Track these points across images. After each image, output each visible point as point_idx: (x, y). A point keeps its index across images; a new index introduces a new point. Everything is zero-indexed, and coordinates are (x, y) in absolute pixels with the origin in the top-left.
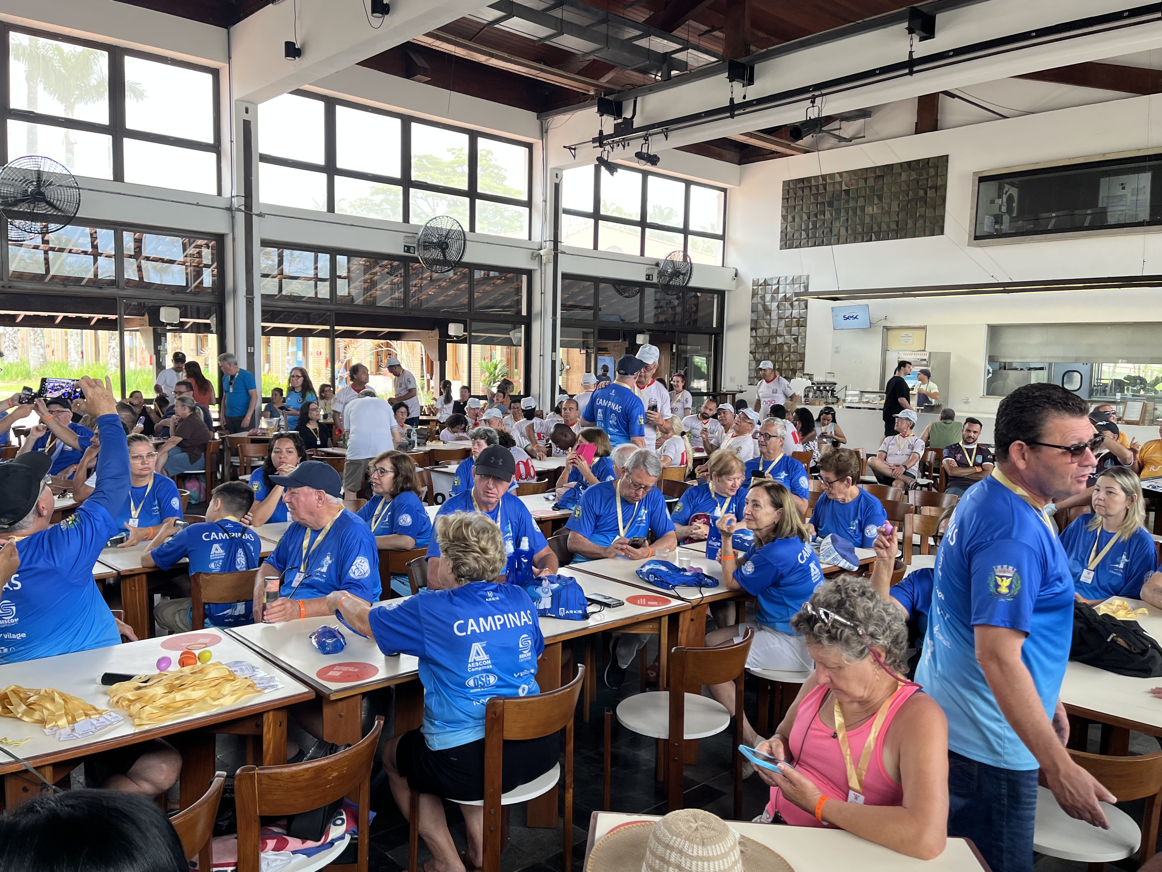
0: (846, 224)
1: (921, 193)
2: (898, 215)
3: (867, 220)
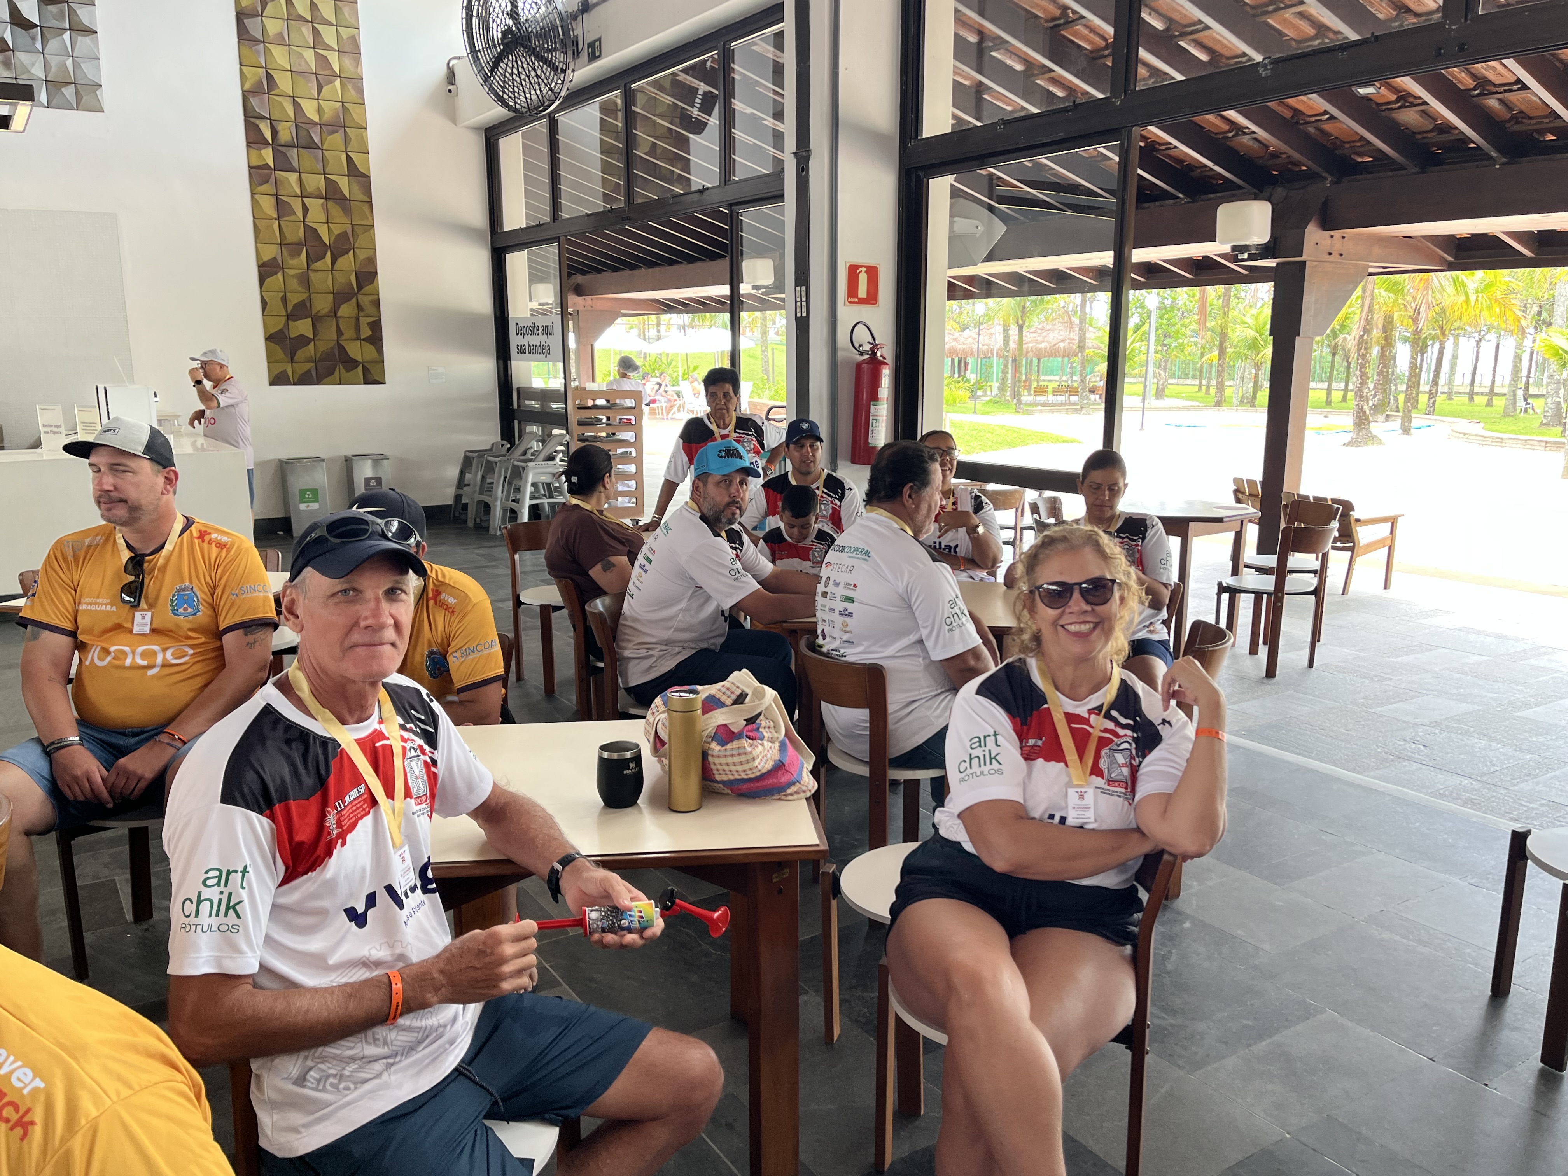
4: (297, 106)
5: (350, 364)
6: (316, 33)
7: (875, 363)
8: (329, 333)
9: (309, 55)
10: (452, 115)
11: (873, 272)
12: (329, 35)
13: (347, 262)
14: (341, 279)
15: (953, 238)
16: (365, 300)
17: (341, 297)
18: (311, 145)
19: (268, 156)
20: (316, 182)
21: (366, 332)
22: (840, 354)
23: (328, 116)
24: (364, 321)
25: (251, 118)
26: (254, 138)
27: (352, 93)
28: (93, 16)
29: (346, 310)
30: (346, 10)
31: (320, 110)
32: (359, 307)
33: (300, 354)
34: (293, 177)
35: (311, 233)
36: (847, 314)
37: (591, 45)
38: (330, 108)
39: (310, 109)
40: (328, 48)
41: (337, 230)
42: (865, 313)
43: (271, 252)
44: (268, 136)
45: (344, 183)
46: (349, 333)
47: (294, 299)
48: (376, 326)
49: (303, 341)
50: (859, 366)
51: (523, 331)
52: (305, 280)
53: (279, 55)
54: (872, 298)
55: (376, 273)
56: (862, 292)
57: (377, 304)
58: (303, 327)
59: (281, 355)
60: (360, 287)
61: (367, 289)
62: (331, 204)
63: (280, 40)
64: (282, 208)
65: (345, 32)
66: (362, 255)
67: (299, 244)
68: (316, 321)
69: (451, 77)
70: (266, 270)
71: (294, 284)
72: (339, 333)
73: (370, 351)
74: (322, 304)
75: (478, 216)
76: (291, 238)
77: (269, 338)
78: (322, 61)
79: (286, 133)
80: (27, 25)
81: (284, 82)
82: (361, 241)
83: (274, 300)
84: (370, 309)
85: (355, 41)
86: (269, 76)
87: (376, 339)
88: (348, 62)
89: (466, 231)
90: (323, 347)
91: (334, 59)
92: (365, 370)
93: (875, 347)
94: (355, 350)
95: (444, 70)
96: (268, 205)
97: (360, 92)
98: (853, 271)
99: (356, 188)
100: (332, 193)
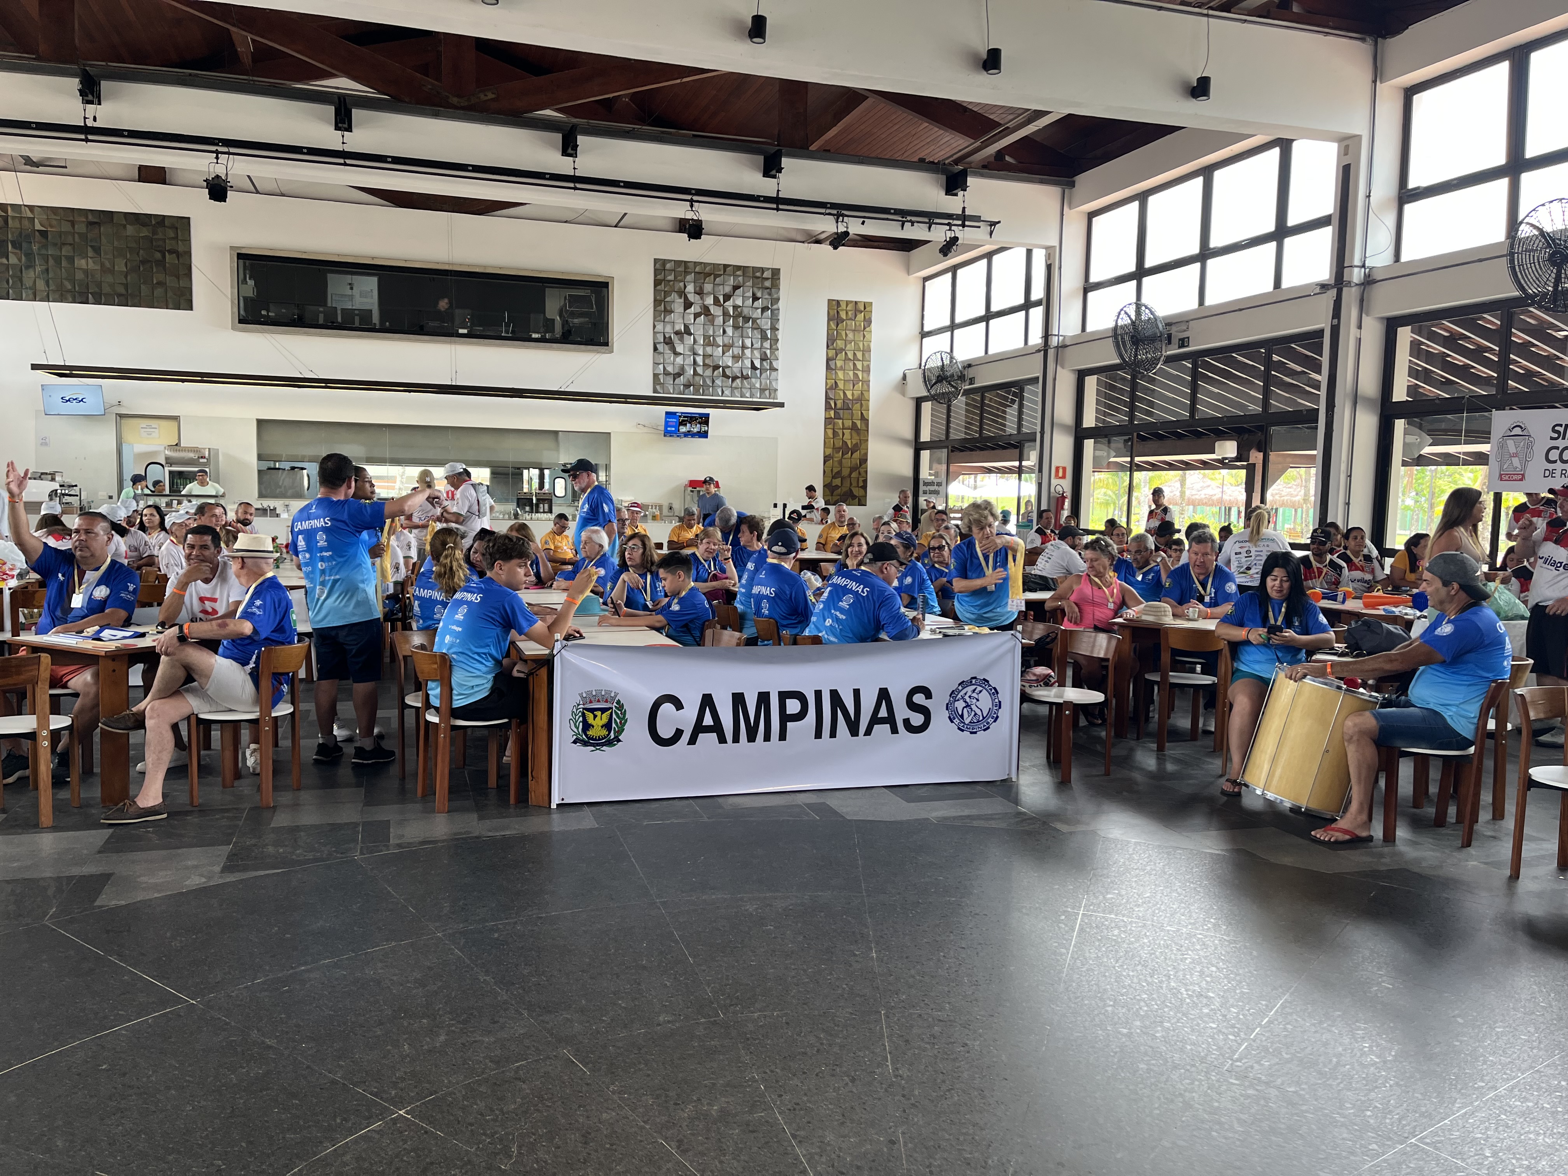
0: (45, 275)
1: (158, 256)
2: (126, 277)
3: (79, 276)
4: (845, 393)
5: (854, 497)
6: (854, 364)
7: (1063, 498)
8: (847, 484)
9: (851, 373)
10: (903, 394)
11: (1064, 469)
12: (859, 365)
13: (857, 455)
14: (854, 462)
15: (1095, 458)
16: (862, 470)
17: (853, 469)
18: (849, 409)
19: (832, 413)
20: (848, 423)
21: (861, 484)
22: (1052, 495)
23: (855, 397)
24: (861, 479)
25: (827, 398)
26: (828, 407)
27: (865, 387)
28: (778, 364)
29: (854, 475)
30: (867, 355)
31: (853, 395)
32: (860, 473)
33: (835, 493)
34: (840, 422)
35: (845, 443)
36: (1054, 482)
37: (971, 379)
38: (857, 393)
39: (849, 394)
40: (858, 370)
41: (854, 442)
42: (1061, 482)
43: (829, 451)
44: (833, 406)
45: (858, 423)
46: (854, 484)
47: (835, 470)
48: (865, 481)
49: (837, 487)
50: (1058, 498)
51: (926, 484)
52: (840, 462)
53: (840, 374)
54: (1064, 477)
55: (867, 460)
56: (1061, 474)
57: (866, 472)
58: (837, 482)
59: (828, 493)
60: (861, 465)
61: (863, 466)
62: (854, 432)
63: (841, 369)
64: (835, 434)
65: (865, 363)
66: (863, 452)
67: (840, 448)
68: (843, 479)
69: (904, 377)
70: (826, 459)
71: (836, 464)
72: (851, 484)
73: (862, 492)
74: (846, 472)
75: (909, 434)
76: (837, 446)
77: (824, 486)
78: (856, 375)
79: (839, 405)
80: (756, 368)
81: (841, 385)
82: (863, 446)
83: (828, 470)
84: (863, 474)
85: (868, 366)
86: (836, 383)
87: (865, 487)
88: (865, 375)
89: (904, 441)
90: (844, 489)
91: (860, 374)
92: (859, 500)
93: (1064, 492)
94: (857, 492)
95: (902, 375)
96: (830, 432)
97: (869, 386)
98: (1057, 468)
99: (863, 425)
100: (854, 427)
